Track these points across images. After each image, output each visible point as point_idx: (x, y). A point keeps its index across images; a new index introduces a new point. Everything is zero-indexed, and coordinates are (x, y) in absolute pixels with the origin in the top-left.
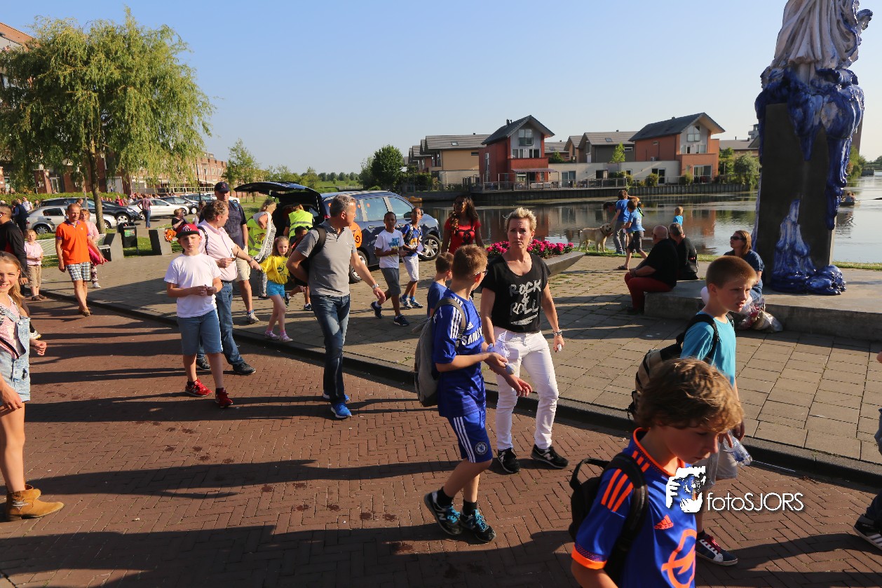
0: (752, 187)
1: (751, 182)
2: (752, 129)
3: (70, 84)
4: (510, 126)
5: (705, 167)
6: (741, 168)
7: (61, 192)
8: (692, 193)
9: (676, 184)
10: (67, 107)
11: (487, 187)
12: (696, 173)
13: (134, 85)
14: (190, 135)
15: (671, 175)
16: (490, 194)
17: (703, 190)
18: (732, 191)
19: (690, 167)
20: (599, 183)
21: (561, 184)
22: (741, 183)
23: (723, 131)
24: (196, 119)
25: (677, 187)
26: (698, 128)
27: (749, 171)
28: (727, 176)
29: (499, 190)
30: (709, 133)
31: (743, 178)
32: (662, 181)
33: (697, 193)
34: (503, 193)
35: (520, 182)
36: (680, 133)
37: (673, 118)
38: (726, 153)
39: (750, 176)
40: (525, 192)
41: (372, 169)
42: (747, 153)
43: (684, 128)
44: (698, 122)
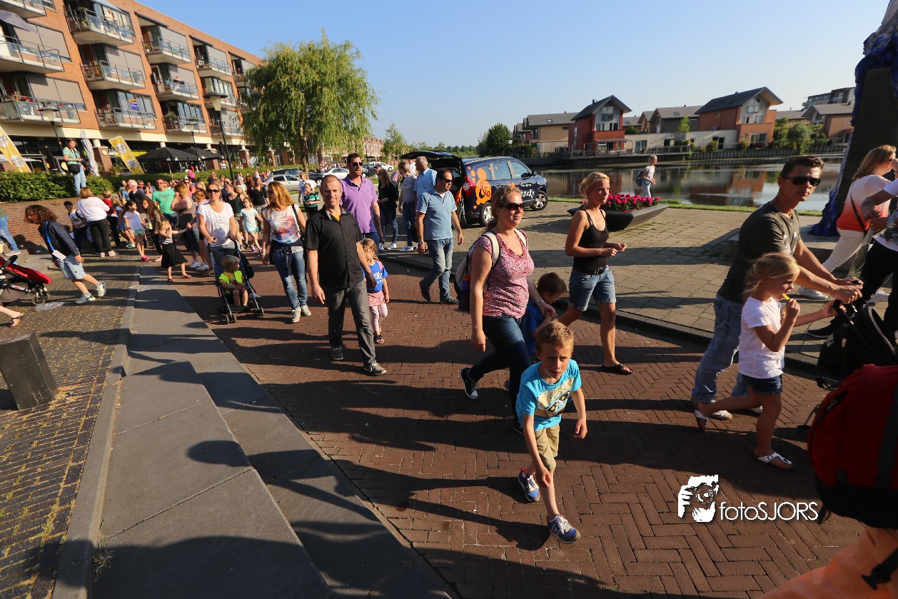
0: (802, 151)
1: (801, 147)
2: (806, 100)
3: (288, 87)
4: (595, 105)
5: (761, 135)
6: (794, 135)
7: (282, 164)
8: (746, 157)
9: (733, 149)
10: (286, 105)
11: (575, 154)
12: (752, 140)
13: (327, 86)
14: (363, 121)
15: (729, 143)
16: (576, 160)
17: (756, 154)
18: (783, 155)
19: (747, 135)
20: (666, 150)
21: (634, 151)
22: (792, 148)
23: (781, 102)
24: (366, 108)
25: (734, 152)
26: (758, 101)
27: (802, 137)
28: (780, 142)
29: (583, 157)
30: (768, 104)
31: (795, 144)
32: (720, 147)
33: (750, 157)
34: (587, 160)
35: (601, 150)
36: (741, 106)
37: (736, 93)
38: (780, 122)
39: (802, 141)
40: (604, 159)
41: (486, 143)
42: (802, 121)
43: (744, 102)
44: (759, 95)
